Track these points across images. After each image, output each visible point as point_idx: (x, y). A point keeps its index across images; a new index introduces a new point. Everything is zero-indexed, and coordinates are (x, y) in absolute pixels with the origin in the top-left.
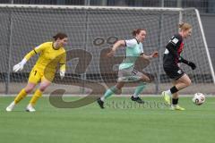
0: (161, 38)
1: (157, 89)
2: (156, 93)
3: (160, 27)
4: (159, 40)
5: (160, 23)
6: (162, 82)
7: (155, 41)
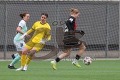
0: (108, 20)
1: (106, 55)
2: (106, 57)
3: (107, 13)
4: (106, 21)
5: (107, 10)
6: (109, 50)
7: (104, 22)
